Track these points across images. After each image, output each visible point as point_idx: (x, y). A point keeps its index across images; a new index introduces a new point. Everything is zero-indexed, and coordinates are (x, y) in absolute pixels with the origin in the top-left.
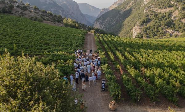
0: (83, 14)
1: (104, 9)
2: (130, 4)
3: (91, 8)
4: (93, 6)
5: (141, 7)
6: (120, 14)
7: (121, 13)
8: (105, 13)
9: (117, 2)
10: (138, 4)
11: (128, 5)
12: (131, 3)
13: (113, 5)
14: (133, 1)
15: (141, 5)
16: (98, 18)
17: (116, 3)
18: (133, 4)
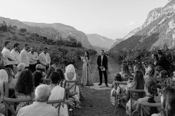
0: (92, 46)
1: (118, 40)
2: (152, 31)
3: (103, 39)
4: (104, 37)
5: (166, 33)
6: (140, 43)
7: (141, 41)
8: (120, 42)
9: (133, 30)
10: (161, 29)
11: (148, 31)
12: (153, 29)
13: (129, 34)
14: (155, 27)
15: (166, 31)
16: (111, 49)
17: (132, 32)
18: (155, 30)
